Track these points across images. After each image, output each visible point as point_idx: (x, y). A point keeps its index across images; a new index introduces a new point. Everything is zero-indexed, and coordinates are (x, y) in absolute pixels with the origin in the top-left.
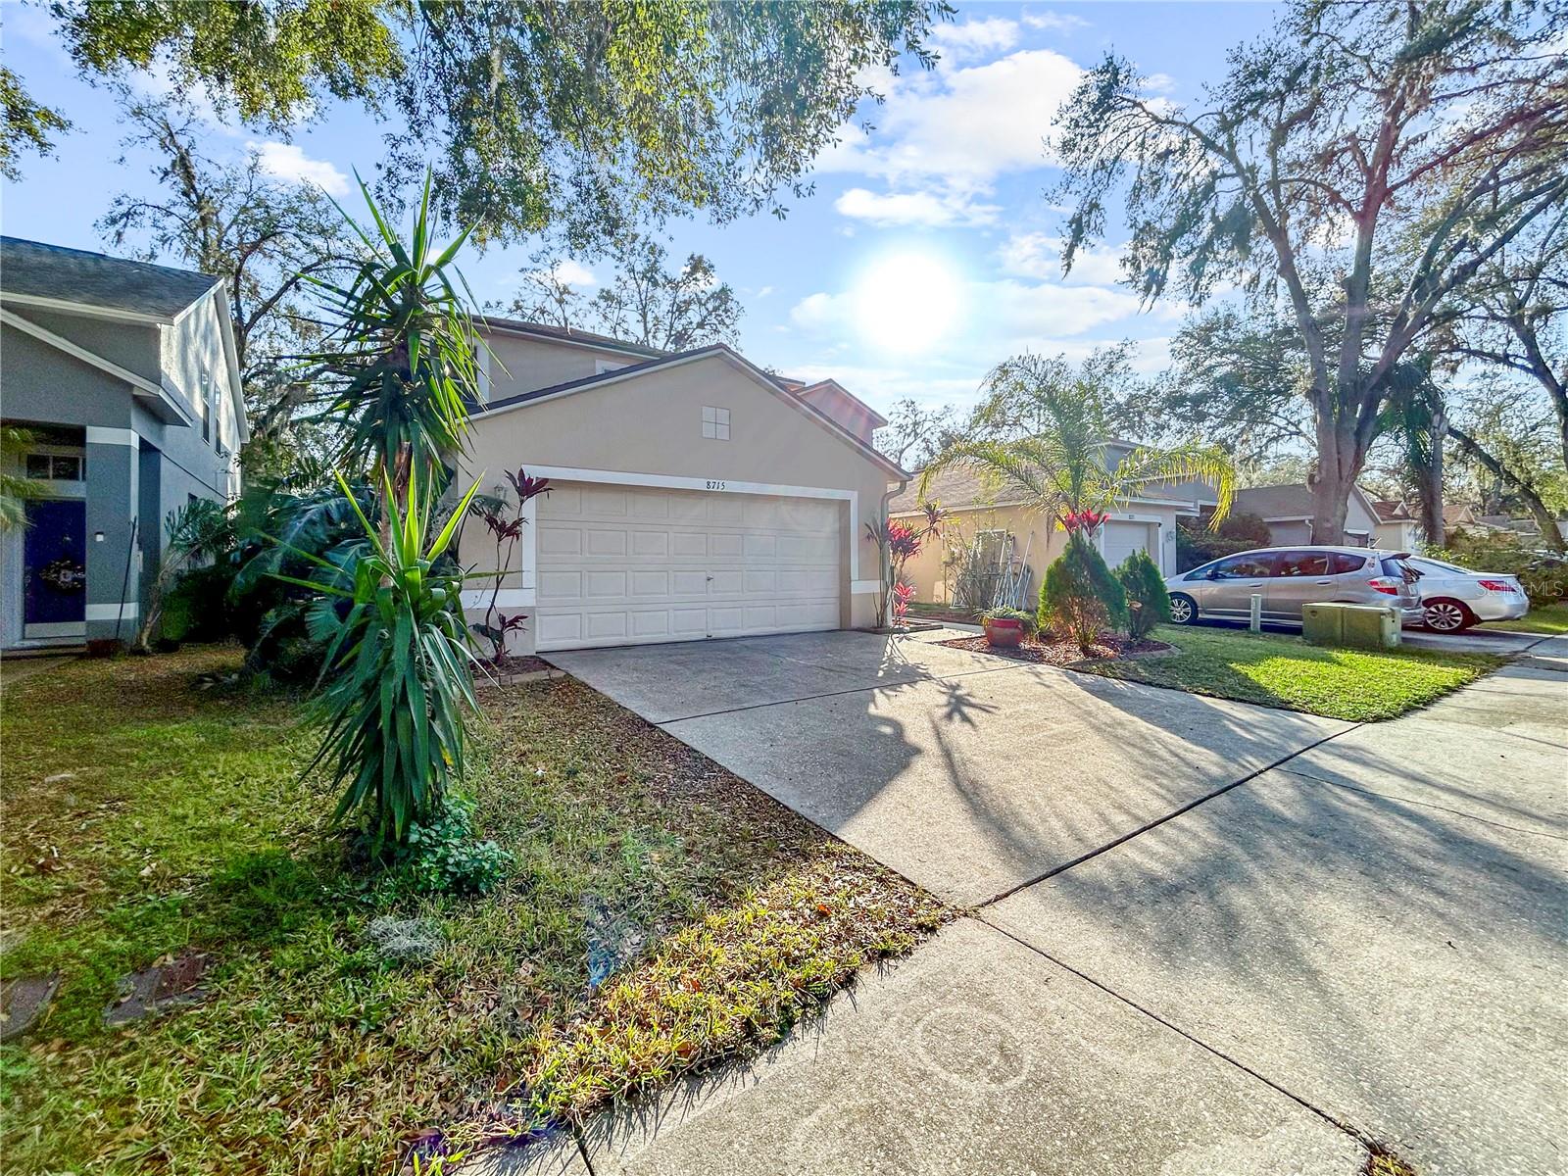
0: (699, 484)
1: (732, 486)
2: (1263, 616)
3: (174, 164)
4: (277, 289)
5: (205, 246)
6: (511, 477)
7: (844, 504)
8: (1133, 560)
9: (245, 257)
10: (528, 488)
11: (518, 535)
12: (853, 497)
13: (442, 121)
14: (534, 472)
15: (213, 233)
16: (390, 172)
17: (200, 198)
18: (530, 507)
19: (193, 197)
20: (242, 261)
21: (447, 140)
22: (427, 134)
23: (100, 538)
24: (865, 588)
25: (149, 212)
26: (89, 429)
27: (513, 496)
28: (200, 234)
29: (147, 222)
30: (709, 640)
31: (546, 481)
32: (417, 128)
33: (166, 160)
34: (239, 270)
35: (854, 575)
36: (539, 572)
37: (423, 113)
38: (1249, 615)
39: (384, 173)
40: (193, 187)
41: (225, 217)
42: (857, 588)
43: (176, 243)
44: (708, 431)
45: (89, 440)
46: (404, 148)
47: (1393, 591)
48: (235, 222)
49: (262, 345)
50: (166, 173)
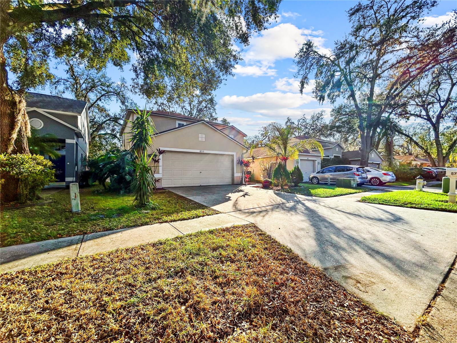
0: (198, 151)
1: (205, 152)
2: (331, 181)
3: (69, 69)
4: (95, 101)
5: (77, 89)
6: (157, 150)
7: (233, 155)
8: (295, 168)
9: (87, 93)
10: (161, 152)
11: (159, 162)
12: (234, 154)
13: (142, 74)
14: (162, 149)
15: (79, 86)
16: (133, 86)
17: (75, 77)
18: (161, 157)
19: (74, 77)
20: (86, 94)
21: (143, 78)
22: (139, 77)
23: (68, 163)
24: (238, 175)
25: (62, 81)
26: (66, 140)
27: (158, 154)
28: (75, 86)
29: (62, 83)
30: (201, 186)
31: (164, 151)
32: (137, 76)
33: (67, 68)
34: (86, 96)
35: (235, 172)
36: (163, 170)
37: (139, 73)
38: (327, 181)
39: (132, 86)
40: (74, 74)
41: (82, 82)
42: (236, 175)
43: (70, 89)
44: (200, 139)
45: (66, 142)
46: (135, 81)
47: (358, 175)
48: (84, 83)
49: (91, 114)
50: (68, 71)
